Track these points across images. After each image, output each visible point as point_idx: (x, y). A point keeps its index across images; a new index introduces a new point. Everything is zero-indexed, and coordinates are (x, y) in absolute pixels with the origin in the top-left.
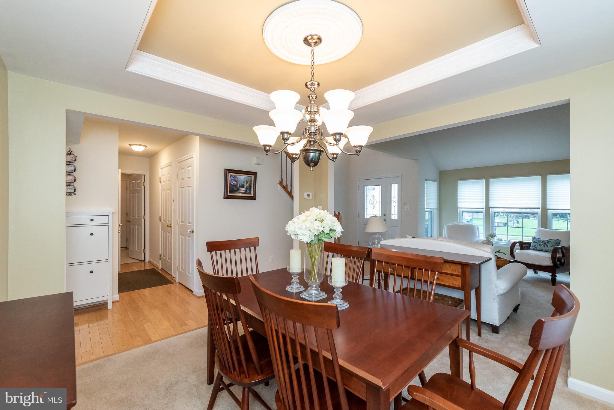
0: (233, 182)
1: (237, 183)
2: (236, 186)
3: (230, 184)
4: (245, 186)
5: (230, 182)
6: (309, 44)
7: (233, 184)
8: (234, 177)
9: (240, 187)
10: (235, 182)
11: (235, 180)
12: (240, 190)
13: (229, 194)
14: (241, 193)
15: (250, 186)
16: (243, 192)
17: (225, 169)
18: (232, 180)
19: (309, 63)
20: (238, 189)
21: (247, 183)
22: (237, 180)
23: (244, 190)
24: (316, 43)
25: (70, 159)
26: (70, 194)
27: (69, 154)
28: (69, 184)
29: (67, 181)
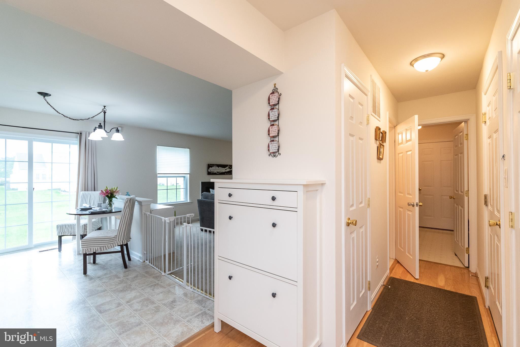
25: (274, 100)
26: (274, 154)
27: (273, 93)
28: (273, 139)
29: (271, 135)
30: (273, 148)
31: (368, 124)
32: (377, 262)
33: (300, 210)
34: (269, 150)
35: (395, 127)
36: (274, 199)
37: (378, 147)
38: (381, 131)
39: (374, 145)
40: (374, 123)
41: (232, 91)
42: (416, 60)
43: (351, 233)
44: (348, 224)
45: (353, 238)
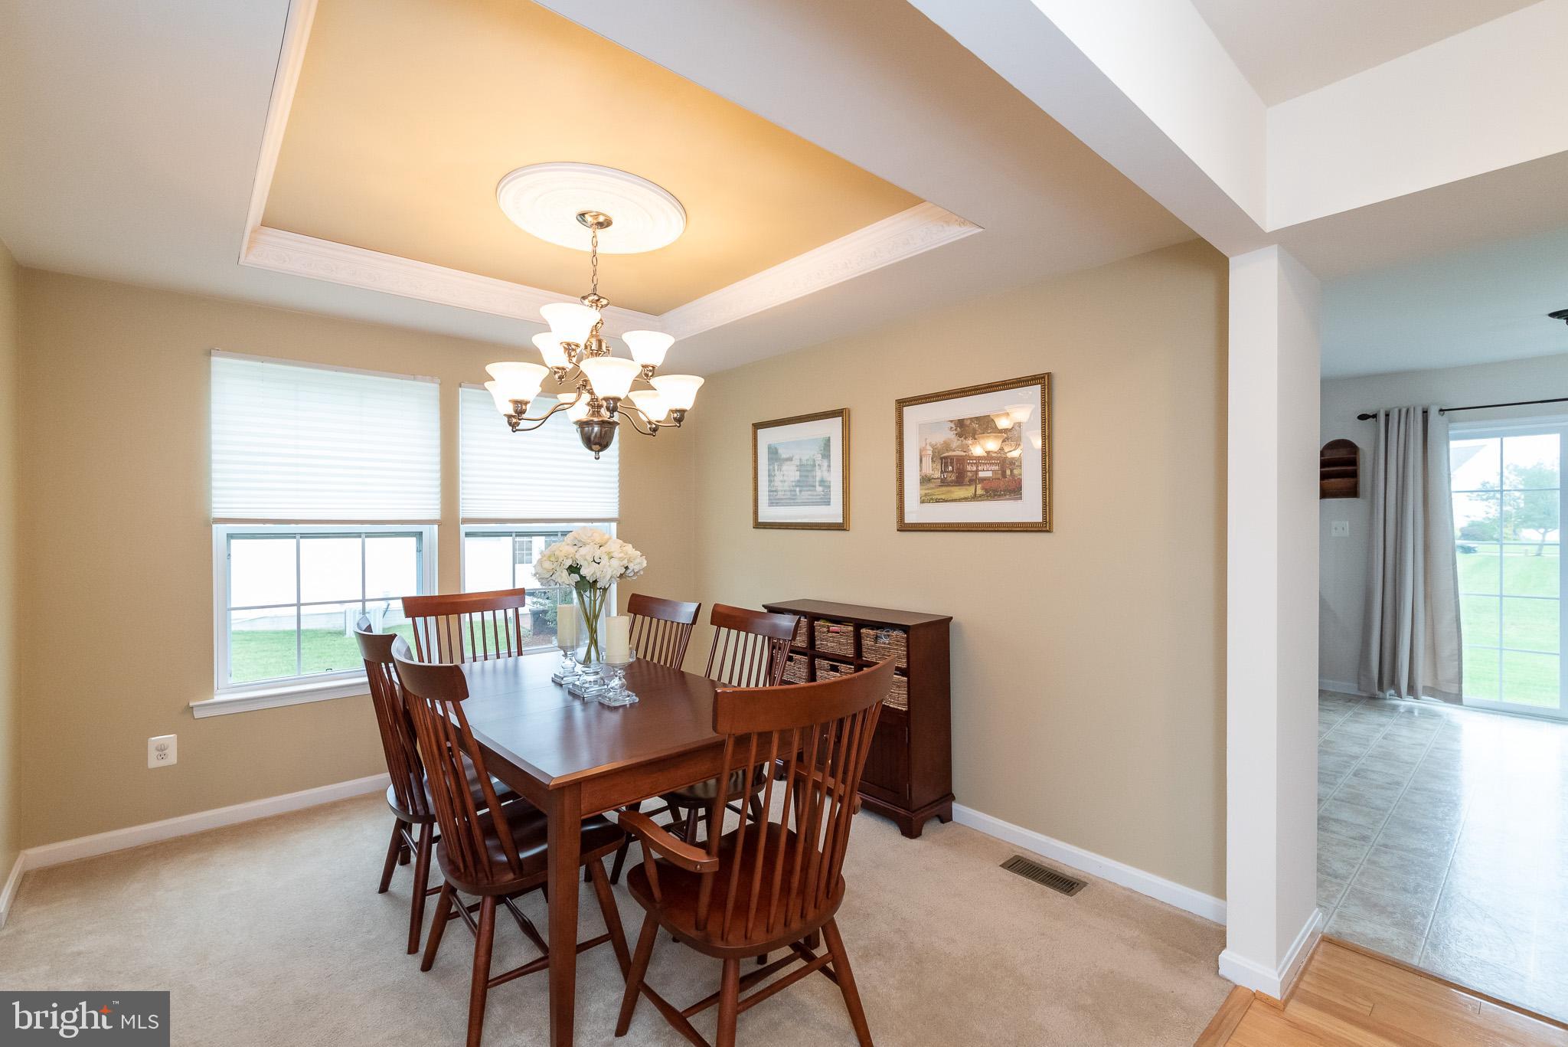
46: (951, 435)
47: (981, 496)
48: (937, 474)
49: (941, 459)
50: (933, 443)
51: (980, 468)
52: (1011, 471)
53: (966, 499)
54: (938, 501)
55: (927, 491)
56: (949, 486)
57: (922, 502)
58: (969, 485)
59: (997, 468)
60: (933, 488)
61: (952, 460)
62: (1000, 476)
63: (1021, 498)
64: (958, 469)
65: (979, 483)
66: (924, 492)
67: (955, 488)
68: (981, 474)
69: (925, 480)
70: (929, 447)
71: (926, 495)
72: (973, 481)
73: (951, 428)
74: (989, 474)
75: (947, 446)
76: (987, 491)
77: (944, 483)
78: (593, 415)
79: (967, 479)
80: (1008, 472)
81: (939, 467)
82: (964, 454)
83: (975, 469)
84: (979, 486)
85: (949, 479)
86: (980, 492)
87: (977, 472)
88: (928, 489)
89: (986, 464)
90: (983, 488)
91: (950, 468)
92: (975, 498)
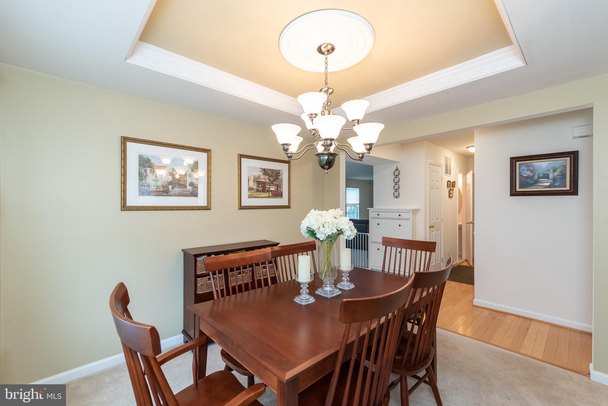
0: (526, 173)
1: (534, 173)
2: (531, 178)
3: (520, 175)
4: (551, 176)
5: (520, 173)
6: (322, 53)
7: (525, 175)
8: (528, 165)
9: (539, 178)
10: (529, 173)
11: (529, 170)
12: (540, 182)
13: (518, 189)
14: (542, 186)
15: (563, 175)
16: (548, 184)
17: (510, 158)
18: (523, 170)
19: (323, 71)
20: (536, 182)
21: (555, 171)
22: (532, 170)
23: (548, 182)
24: (328, 51)
25: (397, 173)
26: (397, 197)
27: (396, 170)
28: (396, 190)
29: (395, 189)
30: (396, 194)
31: (442, 181)
32: (448, 252)
33: (411, 219)
34: (394, 195)
35: (466, 174)
36: (400, 215)
37: (449, 191)
38: (451, 182)
39: (446, 190)
40: (447, 178)
41: (373, 166)
42: (469, 147)
43: (432, 232)
44: (430, 227)
45: (433, 234)
46: (261, 174)
47: (271, 196)
48: (255, 187)
49: (257, 181)
50: (254, 175)
51: (270, 187)
52: (280, 189)
53: (266, 197)
54: (255, 197)
55: (251, 193)
56: (260, 192)
57: (249, 197)
58: (267, 192)
59: (276, 187)
60: (254, 192)
61: (261, 182)
62: (276, 190)
63: (282, 198)
64: (263, 186)
65: (270, 192)
66: (250, 194)
67: (262, 193)
68: (271, 189)
69: (250, 189)
70: (252, 176)
71: (251, 195)
72: (268, 191)
73: (261, 171)
74: (273, 189)
75: (259, 177)
76: (273, 195)
77: (258, 191)
78: (325, 150)
79: (266, 190)
80: (279, 189)
81: (256, 185)
82: (265, 181)
83: (269, 187)
84: (270, 193)
85: (260, 190)
86: (270, 195)
87: (270, 188)
88: (252, 193)
89: (272, 186)
90: (271, 194)
91: (260, 186)
92: (269, 197)
